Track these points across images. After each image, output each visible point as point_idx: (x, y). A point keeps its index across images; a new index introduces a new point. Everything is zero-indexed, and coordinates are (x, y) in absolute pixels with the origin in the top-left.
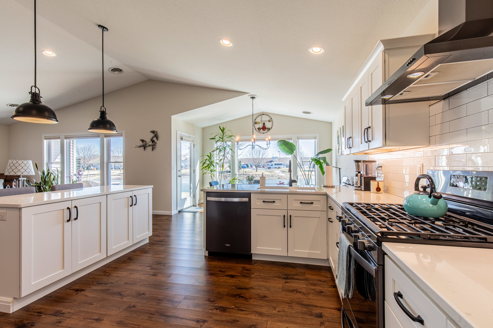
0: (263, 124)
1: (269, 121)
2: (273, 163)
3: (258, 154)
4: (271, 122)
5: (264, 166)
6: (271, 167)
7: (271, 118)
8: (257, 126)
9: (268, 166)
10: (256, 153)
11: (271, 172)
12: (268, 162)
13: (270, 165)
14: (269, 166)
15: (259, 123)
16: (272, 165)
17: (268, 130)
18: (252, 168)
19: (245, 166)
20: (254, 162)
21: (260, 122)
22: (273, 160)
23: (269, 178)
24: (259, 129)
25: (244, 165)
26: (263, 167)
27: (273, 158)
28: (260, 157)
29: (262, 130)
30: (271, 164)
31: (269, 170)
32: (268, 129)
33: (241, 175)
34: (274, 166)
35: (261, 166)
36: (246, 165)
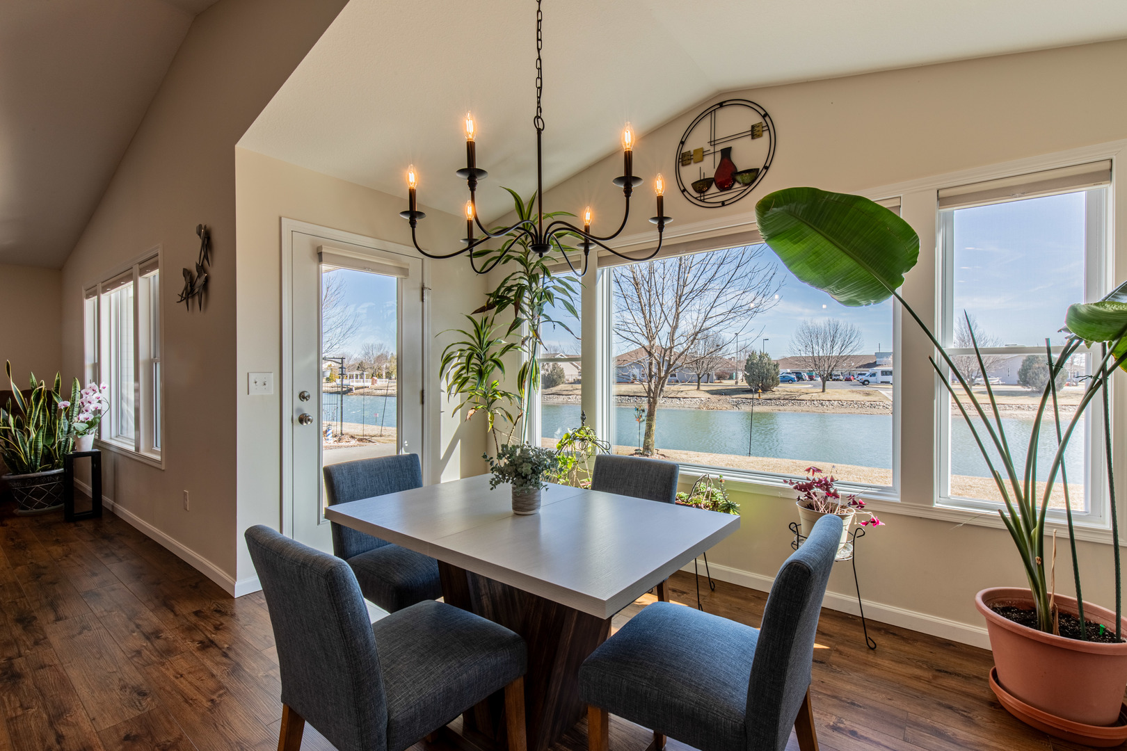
0: (718, 157)
1: (754, 133)
2: (878, 369)
3: (829, 346)
4: (766, 134)
5: (848, 376)
6: (871, 379)
7: (766, 115)
8: (691, 174)
9: (860, 377)
10: (824, 342)
11: (868, 394)
12: (860, 367)
13: (868, 373)
14: (864, 378)
15: (700, 155)
16: (874, 375)
17: (749, 184)
18: (812, 382)
19: (793, 376)
20: (816, 365)
21: (707, 147)
22: (878, 360)
23: (863, 411)
24: (702, 186)
25: (790, 373)
26: (848, 380)
27: (878, 355)
28: (835, 353)
29: (714, 189)
30: (871, 370)
31: (865, 389)
32: (747, 178)
33: (779, 399)
34: (881, 378)
35: (841, 377)
36: (796, 373)
